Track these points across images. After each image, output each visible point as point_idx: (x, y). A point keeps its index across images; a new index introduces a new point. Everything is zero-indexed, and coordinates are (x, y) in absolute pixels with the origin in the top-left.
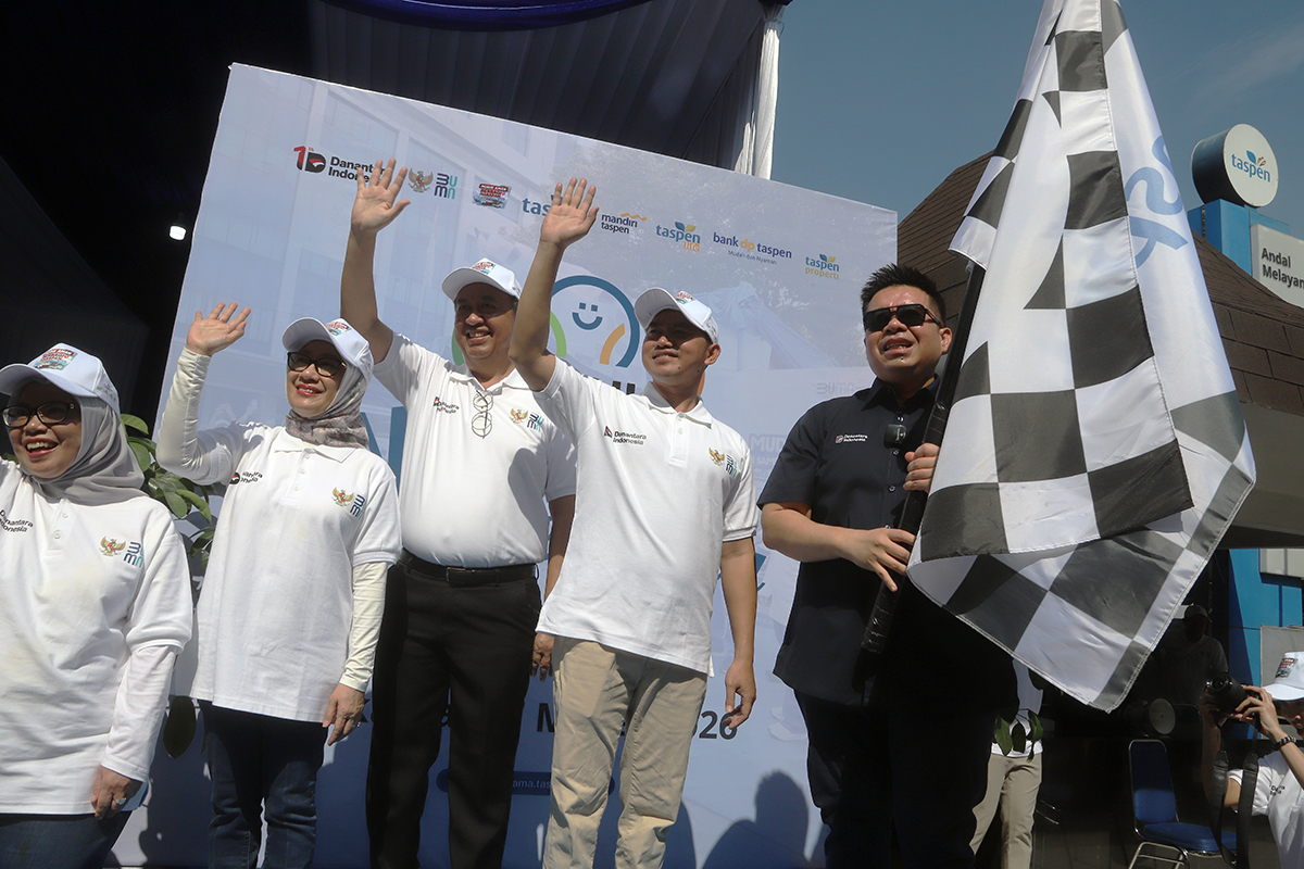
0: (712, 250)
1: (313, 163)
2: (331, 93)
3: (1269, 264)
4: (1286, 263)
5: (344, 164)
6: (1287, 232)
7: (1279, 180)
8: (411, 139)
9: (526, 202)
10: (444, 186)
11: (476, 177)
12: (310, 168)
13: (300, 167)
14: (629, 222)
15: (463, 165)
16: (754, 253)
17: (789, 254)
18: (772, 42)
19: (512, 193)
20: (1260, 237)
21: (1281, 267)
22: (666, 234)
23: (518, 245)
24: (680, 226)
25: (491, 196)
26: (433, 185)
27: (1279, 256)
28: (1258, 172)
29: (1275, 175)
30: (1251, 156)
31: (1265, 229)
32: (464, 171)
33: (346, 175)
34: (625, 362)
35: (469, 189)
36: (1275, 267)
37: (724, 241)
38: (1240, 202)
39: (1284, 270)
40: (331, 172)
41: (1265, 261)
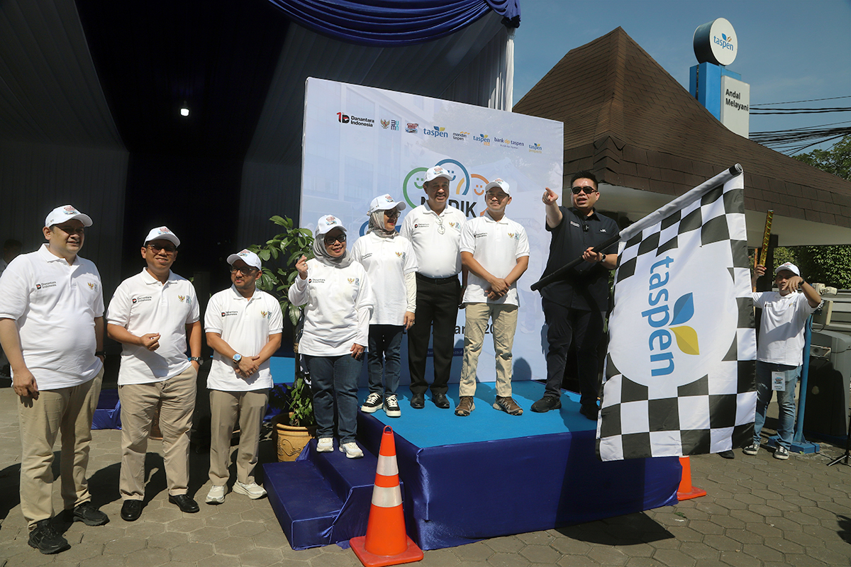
0: (493, 144)
1: (344, 119)
2: (347, 88)
3: (729, 97)
4: (738, 97)
5: (356, 119)
6: (740, 80)
7: (738, 50)
8: (380, 106)
9: (425, 130)
10: (394, 125)
11: (406, 121)
12: (344, 122)
13: (340, 121)
14: (462, 135)
15: (400, 116)
16: (510, 145)
17: (523, 144)
18: (511, 44)
19: (419, 126)
20: (726, 83)
21: (735, 99)
22: (477, 139)
23: (423, 148)
24: (482, 135)
25: (412, 128)
26: (390, 125)
27: (734, 93)
28: (727, 45)
29: (736, 47)
30: (724, 36)
31: (728, 78)
32: (401, 118)
33: (357, 123)
34: (465, 193)
35: (404, 126)
36: (732, 99)
37: (499, 141)
38: (717, 63)
39: (737, 101)
40: (352, 123)
41: (727, 96)
